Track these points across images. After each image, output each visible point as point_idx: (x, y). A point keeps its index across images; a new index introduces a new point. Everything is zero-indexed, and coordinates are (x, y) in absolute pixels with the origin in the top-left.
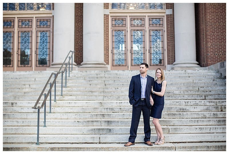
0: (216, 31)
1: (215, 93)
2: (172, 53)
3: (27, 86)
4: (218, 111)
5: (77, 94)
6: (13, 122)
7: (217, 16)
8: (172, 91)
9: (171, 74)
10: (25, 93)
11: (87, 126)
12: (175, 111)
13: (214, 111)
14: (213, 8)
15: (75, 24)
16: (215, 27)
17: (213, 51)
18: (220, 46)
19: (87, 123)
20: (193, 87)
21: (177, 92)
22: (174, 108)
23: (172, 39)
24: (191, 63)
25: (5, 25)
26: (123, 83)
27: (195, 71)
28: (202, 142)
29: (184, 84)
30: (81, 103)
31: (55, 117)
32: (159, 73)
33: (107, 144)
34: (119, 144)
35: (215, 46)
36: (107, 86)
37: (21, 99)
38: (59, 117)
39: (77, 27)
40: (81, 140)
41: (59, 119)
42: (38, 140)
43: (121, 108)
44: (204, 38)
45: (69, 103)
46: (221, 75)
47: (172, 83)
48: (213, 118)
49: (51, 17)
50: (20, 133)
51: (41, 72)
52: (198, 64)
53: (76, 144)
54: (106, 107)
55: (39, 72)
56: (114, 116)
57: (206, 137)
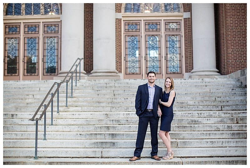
0: (237, 36)
1: (233, 103)
2: (190, 60)
3: (31, 96)
4: (234, 123)
5: (83, 105)
6: (12, 135)
7: (239, 20)
8: (186, 102)
9: (186, 83)
10: (27, 104)
11: (90, 139)
12: (187, 123)
13: (229, 123)
14: (234, 11)
15: (84, 29)
16: (236, 31)
17: (234, 58)
18: (242, 53)
19: (90, 136)
20: (210, 97)
21: (191, 103)
22: (186, 120)
23: (190, 45)
24: (210, 71)
25: (10, 31)
26: (133, 92)
27: (213, 80)
28: (212, 157)
29: (200, 93)
30: (86, 115)
31: (57, 129)
32: (168, 82)
33: (109, 159)
34: (123, 159)
35: (236, 52)
36: (116, 96)
37: (23, 110)
38: (61, 130)
39: (87, 33)
40: (82, 154)
41: (61, 132)
42: (36, 154)
43: (127, 120)
44: (225, 43)
45: (73, 114)
46: (242, 84)
47: (186, 93)
48: (228, 131)
49: (60, 22)
50: (18, 146)
51: (47, 81)
52: (218, 72)
53: (77, 159)
54: (112, 119)
55: (44, 81)
56: (119, 128)
57: (217, 151)
